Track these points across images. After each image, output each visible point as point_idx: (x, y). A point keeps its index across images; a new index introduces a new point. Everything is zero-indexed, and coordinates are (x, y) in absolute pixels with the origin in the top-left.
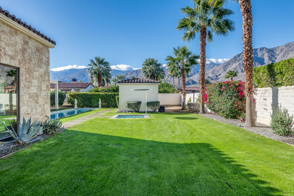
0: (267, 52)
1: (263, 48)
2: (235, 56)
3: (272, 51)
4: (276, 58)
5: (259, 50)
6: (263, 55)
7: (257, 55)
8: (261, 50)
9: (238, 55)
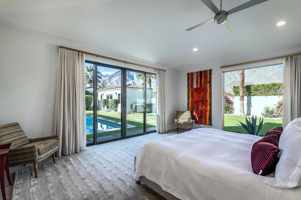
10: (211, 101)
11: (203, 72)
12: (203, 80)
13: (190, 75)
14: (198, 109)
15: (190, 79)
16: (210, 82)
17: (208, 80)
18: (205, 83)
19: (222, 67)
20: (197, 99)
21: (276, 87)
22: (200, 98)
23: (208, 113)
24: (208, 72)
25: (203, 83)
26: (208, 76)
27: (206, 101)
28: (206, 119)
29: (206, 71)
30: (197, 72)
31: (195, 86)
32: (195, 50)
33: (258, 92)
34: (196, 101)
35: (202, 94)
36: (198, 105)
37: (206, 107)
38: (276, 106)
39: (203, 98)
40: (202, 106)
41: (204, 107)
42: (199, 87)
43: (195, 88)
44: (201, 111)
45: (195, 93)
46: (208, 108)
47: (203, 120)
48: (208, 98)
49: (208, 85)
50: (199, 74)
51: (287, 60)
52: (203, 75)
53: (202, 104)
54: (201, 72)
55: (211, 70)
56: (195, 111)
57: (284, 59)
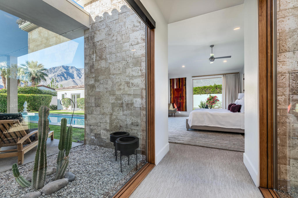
0: (76, 71)
1: (73, 67)
2: (51, 68)
3: (79, 70)
4: (81, 76)
5: (70, 67)
6: (73, 72)
7: (69, 71)
8: (71, 68)
9: (53, 68)
10: (186, 96)
11: (181, 79)
12: (181, 84)
13: (172, 80)
14: (177, 102)
15: (172, 83)
16: (185, 85)
17: (184, 84)
18: (182, 86)
19: (193, 77)
20: (177, 96)
21: (206, 89)
22: (179, 95)
23: (184, 104)
24: (184, 79)
25: (181, 86)
26: (184, 82)
27: (183, 96)
28: (183, 108)
29: (183, 78)
30: (177, 79)
31: (175, 87)
32: (183, 66)
33: (196, 92)
34: (176, 97)
35: (180, 93)
36: (178, 99)
37: (183, 100)
38: (206, 101)
39: (181, 95)
40: (180, 100)
41: (182, 100)
42: (178, 88)
43: (175, 89)
44: (180, 103)
45: (175, 92)
46: (184, 101)
47: (181, 108)
48: (184, 95)
49: (184, 87)
50: (178, 79)
51: (223, 76)
52: (181, 80)
53: (180, 99)
54: (179, 79)
55: (186, 78)
56: (176, 103)
57: (222, 75)
